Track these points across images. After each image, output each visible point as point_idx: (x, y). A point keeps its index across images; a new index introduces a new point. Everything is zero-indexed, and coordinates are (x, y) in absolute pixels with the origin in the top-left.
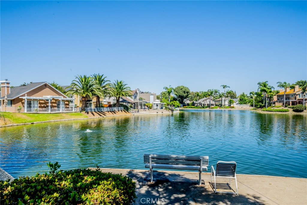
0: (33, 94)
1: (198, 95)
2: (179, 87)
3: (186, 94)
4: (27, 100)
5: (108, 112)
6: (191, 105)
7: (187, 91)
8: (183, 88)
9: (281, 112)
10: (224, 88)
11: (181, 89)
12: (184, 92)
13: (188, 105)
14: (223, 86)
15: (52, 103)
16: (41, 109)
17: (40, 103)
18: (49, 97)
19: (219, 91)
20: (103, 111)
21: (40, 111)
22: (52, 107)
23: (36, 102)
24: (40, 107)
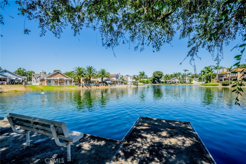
0: (51, 77)
1: (167, 76)
2: (156, 72)
3: (160, 76)
4: (46, 79)
5: (94, 86)
6: (164, 83)
7: (161, 74)
8: (158, 72)
9: (213, 86)
10: (185, 71)
11: (157, 73)
12: (159, 75)
13: (162, 82)
14: (185, 70)
15: (59, 81)
16: (56, 84)
17: (55, 81)
18: (58, 78)
19: (181, 73)
20: (91, 85)
21: (55, 85)
22: (59, 83)
23: (53, 81)
24: (55, 83)
